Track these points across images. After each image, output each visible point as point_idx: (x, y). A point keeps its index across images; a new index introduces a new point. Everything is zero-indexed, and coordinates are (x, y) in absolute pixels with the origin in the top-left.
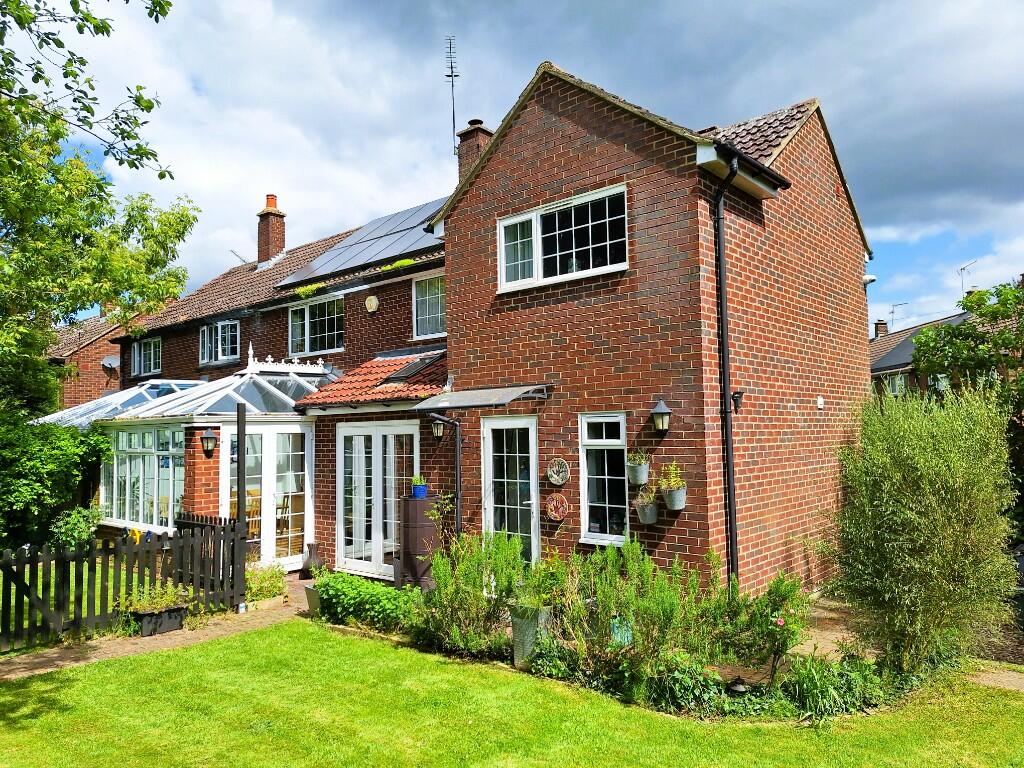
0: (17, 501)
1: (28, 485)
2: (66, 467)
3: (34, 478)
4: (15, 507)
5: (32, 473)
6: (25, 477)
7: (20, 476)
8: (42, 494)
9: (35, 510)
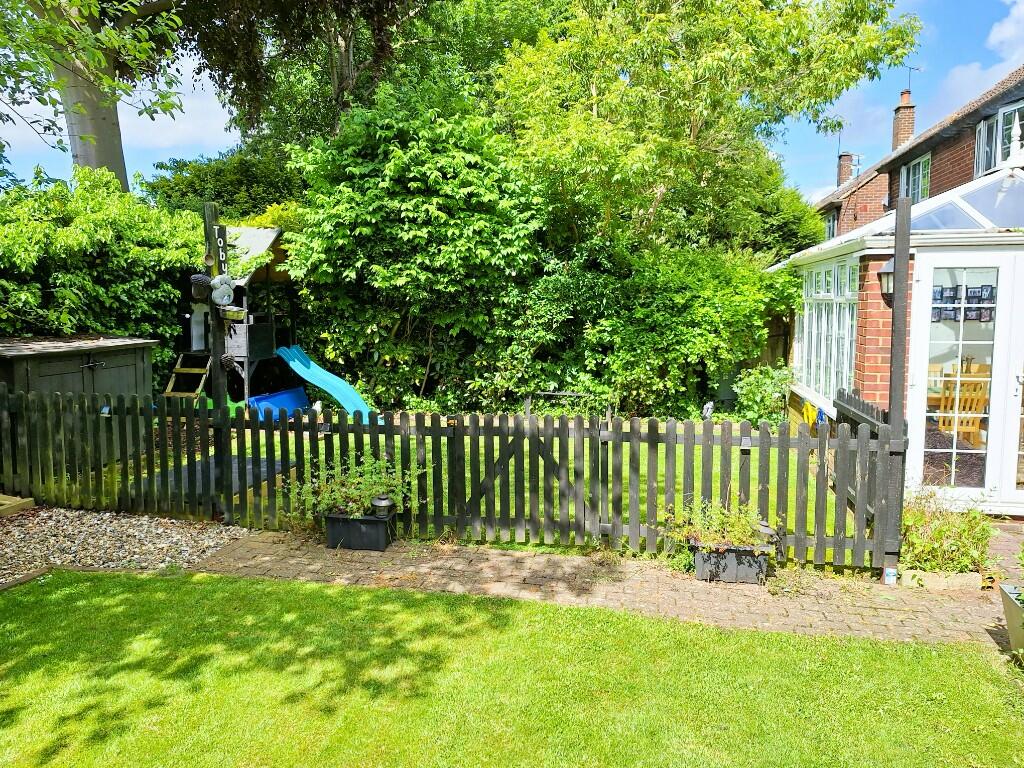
0: (692, 353)
1: (701, 335)
2: (745, 316)
3: (709, 328)
4: (689, 360)
5: (705, 321)
6: (698, 325)
7: (694, 324)
8: (717, 348)
9: (712, 366)
